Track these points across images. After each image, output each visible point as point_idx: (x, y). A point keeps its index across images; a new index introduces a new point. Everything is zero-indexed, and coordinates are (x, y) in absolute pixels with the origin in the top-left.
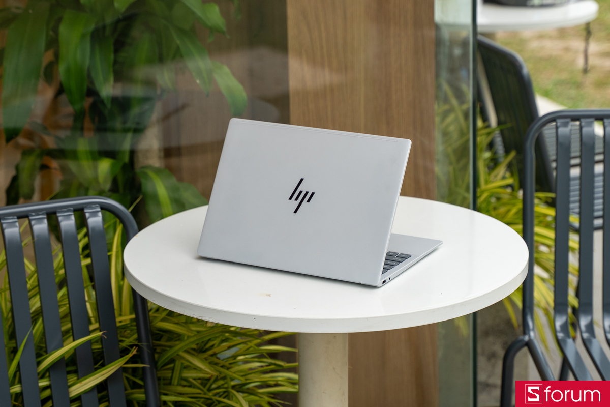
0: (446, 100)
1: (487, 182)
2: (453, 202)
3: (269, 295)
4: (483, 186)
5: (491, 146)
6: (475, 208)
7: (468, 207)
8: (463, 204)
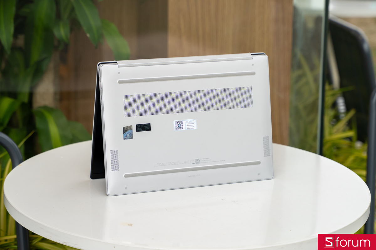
0: (300, 67)
1: (331, 134)
2: (302, 147)
3: (131, 225)
4: (327, 137)
5: (334, 105)
6: (321, 154)
7: (315, 152)
8: (311, 149)
